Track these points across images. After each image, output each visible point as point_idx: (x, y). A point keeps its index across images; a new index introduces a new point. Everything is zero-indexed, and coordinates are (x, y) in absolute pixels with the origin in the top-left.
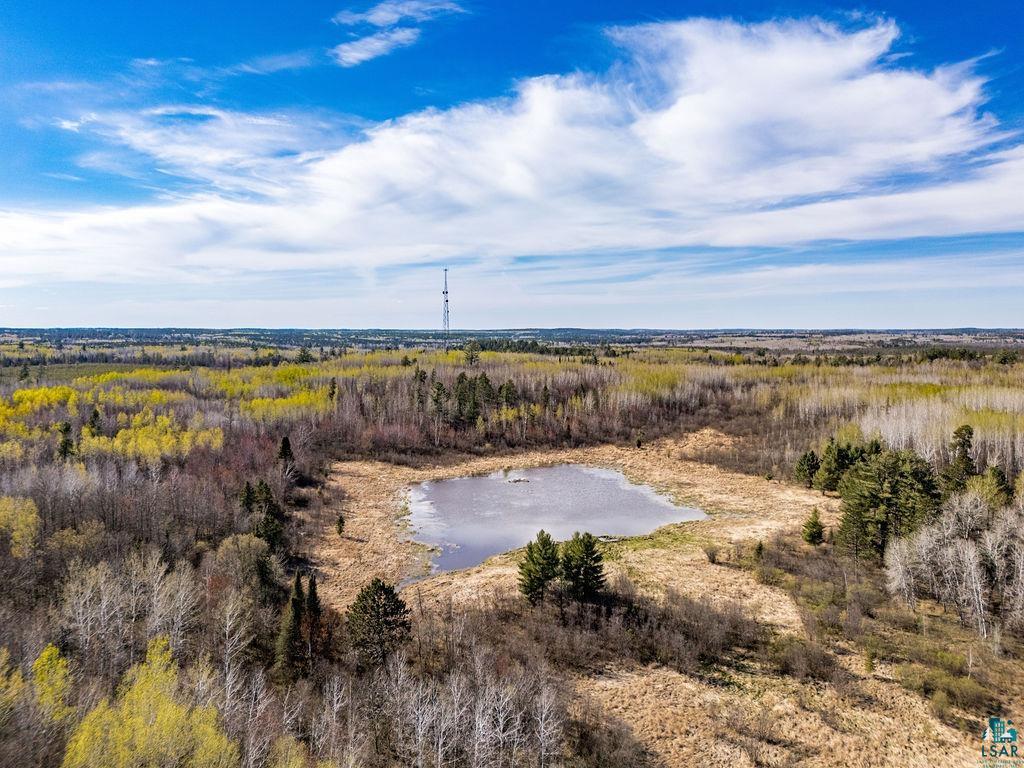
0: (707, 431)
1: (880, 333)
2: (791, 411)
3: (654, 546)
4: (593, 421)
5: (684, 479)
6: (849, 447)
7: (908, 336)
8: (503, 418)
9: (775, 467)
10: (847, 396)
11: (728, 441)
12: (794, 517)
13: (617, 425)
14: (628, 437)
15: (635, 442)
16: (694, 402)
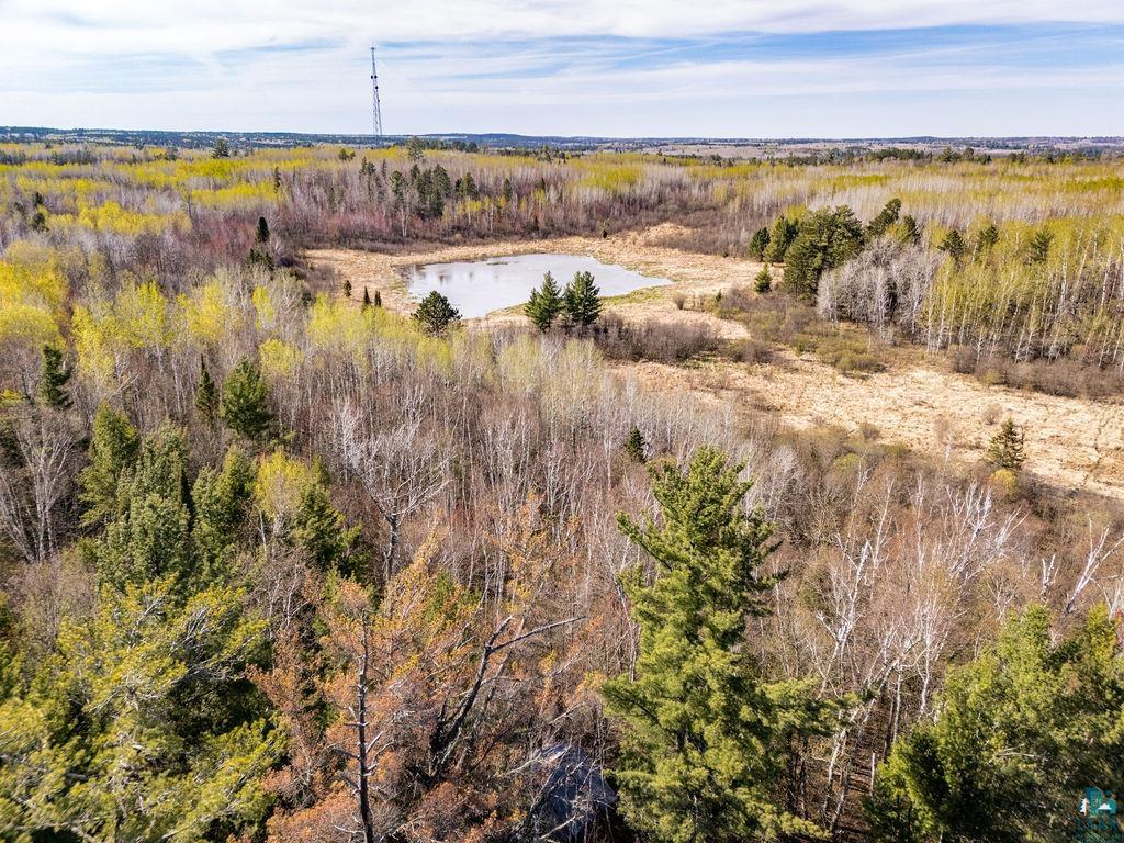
0: (667, 225)
1: (836, 141)
2: (744, 206)
3: (631, 302)
4: (559, 214)
5: (650, 259)
6: (797, 222)
7: (864, 145)
8: (468, 209)
9: (731, 246)
10: (798, 187)
11: (687, 232)
12: (746, 281)
13: (582, 218)
14: (593, 229)
15: (601, 233)
16: (654, 198)
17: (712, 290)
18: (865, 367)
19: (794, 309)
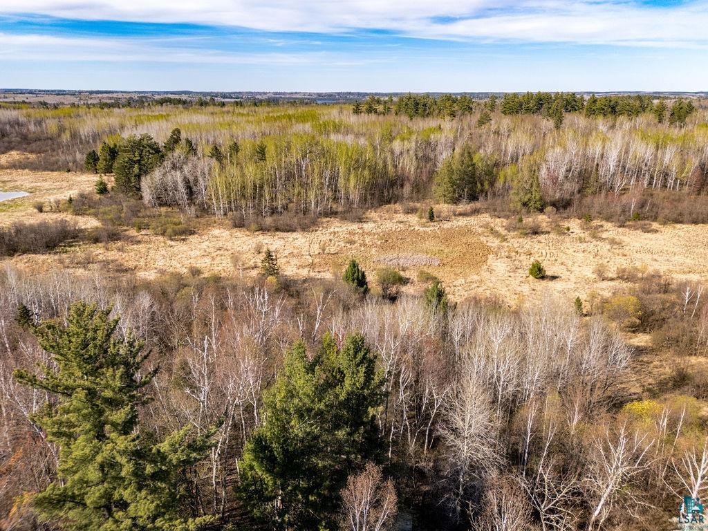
0: (13, 153)
1: (130, 93)
2: (74, 136)
5: (5, 178)
6: (115, 145)
7: (149, 95)
9: (71, 165)
10: (110, 122)
11: (32, 156)
12: (88, 187)
17: (65, 196)
18: (183, 233)
19: (128, 203)
